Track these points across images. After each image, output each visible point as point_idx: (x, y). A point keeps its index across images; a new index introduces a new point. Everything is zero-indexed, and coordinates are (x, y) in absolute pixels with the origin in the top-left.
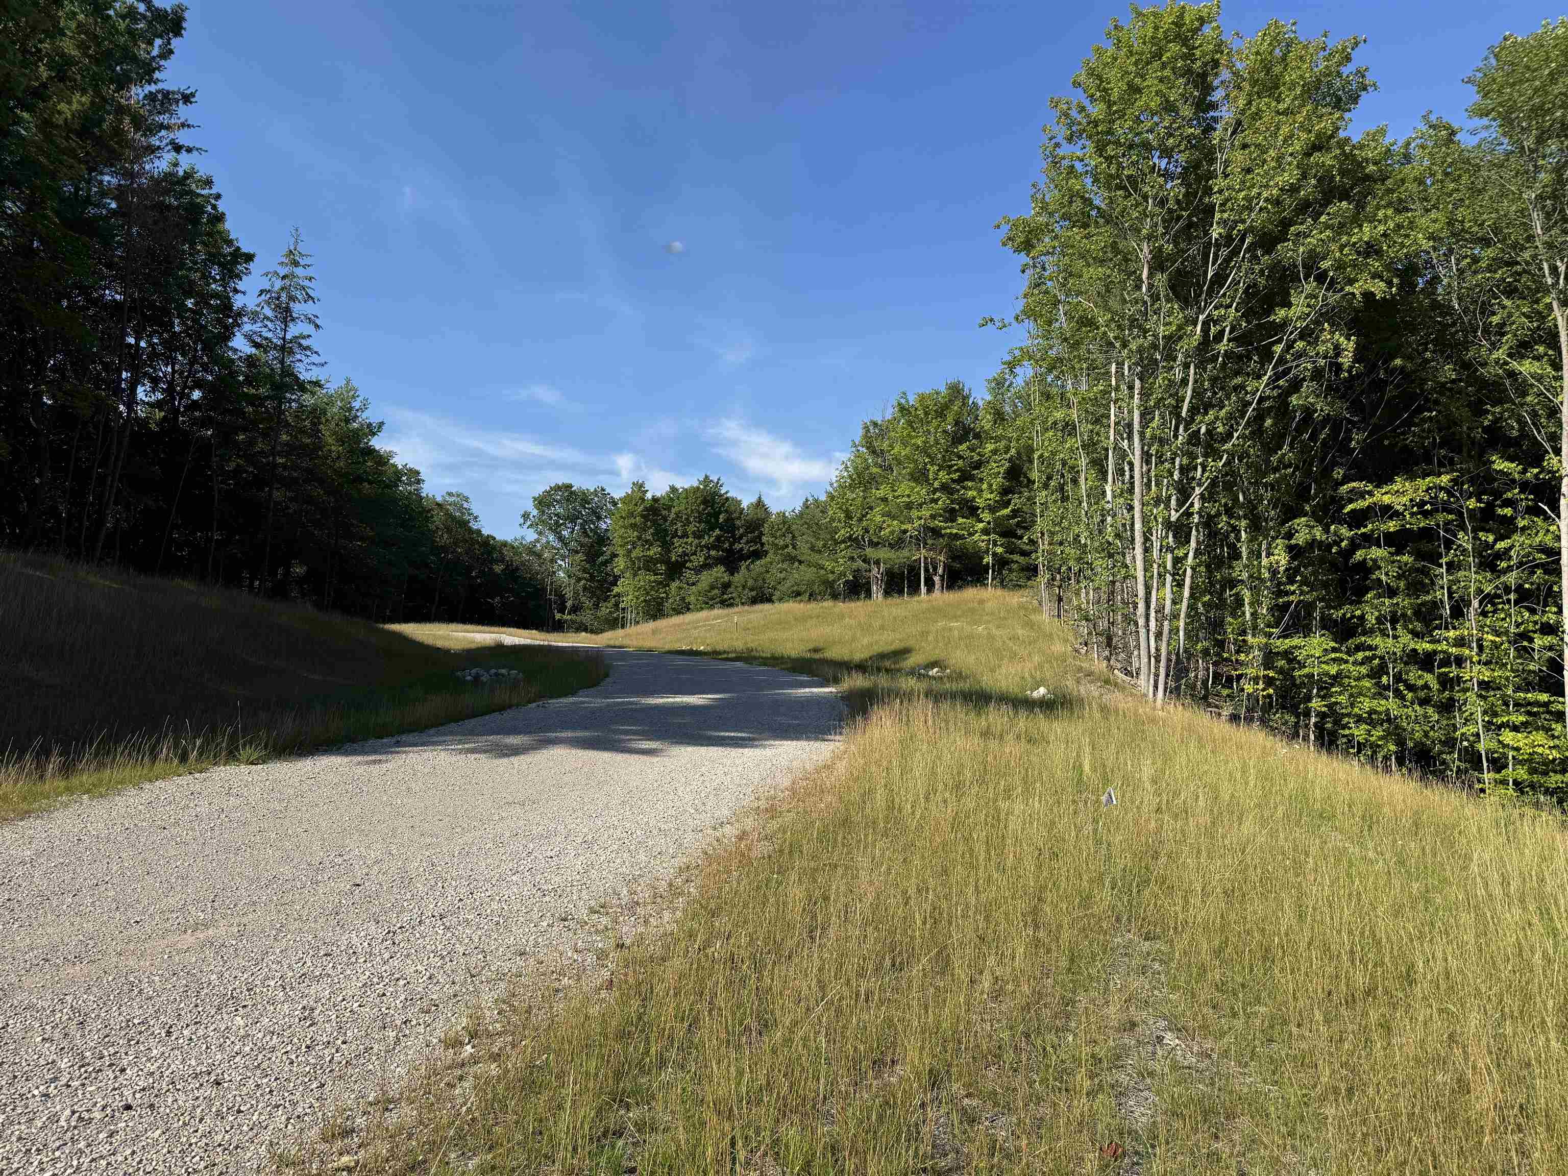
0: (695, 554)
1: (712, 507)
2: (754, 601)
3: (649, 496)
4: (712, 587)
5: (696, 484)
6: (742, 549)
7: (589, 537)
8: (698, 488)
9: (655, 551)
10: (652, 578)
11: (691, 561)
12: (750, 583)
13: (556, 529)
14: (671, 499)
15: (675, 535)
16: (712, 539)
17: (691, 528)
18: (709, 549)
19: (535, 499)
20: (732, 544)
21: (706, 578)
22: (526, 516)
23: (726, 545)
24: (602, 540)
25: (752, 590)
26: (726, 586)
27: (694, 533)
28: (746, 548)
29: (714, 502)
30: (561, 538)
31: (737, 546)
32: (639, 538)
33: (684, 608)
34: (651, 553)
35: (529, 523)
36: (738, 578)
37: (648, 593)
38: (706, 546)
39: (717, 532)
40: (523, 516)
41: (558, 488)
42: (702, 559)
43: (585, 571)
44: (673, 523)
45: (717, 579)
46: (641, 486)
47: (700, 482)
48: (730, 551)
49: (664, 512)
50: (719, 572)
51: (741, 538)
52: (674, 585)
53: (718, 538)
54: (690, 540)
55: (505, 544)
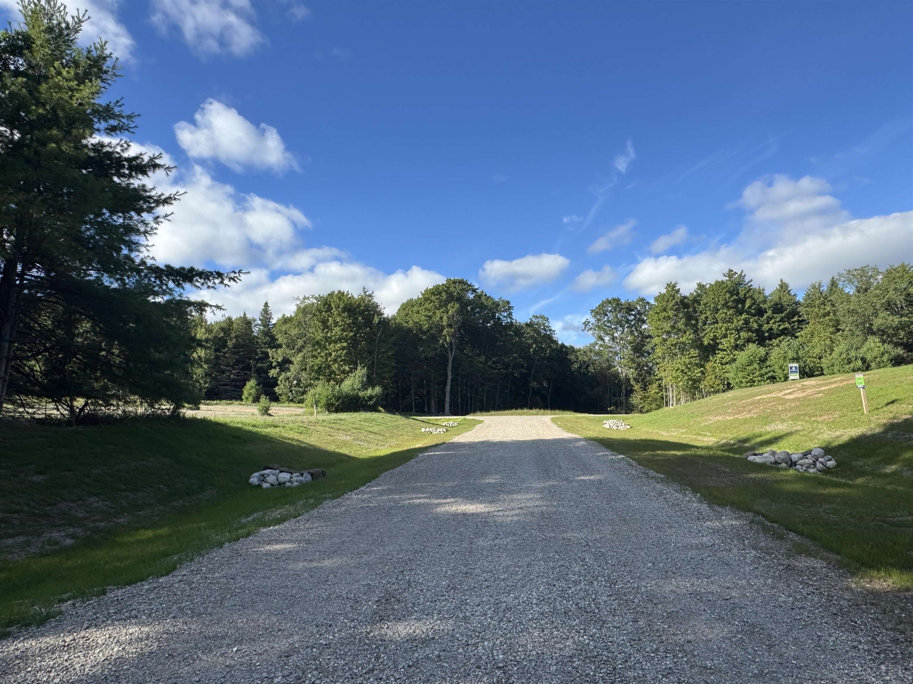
6: (771, 329)
32: (673, 327)
39: (744, 316)
54: (720, 325)
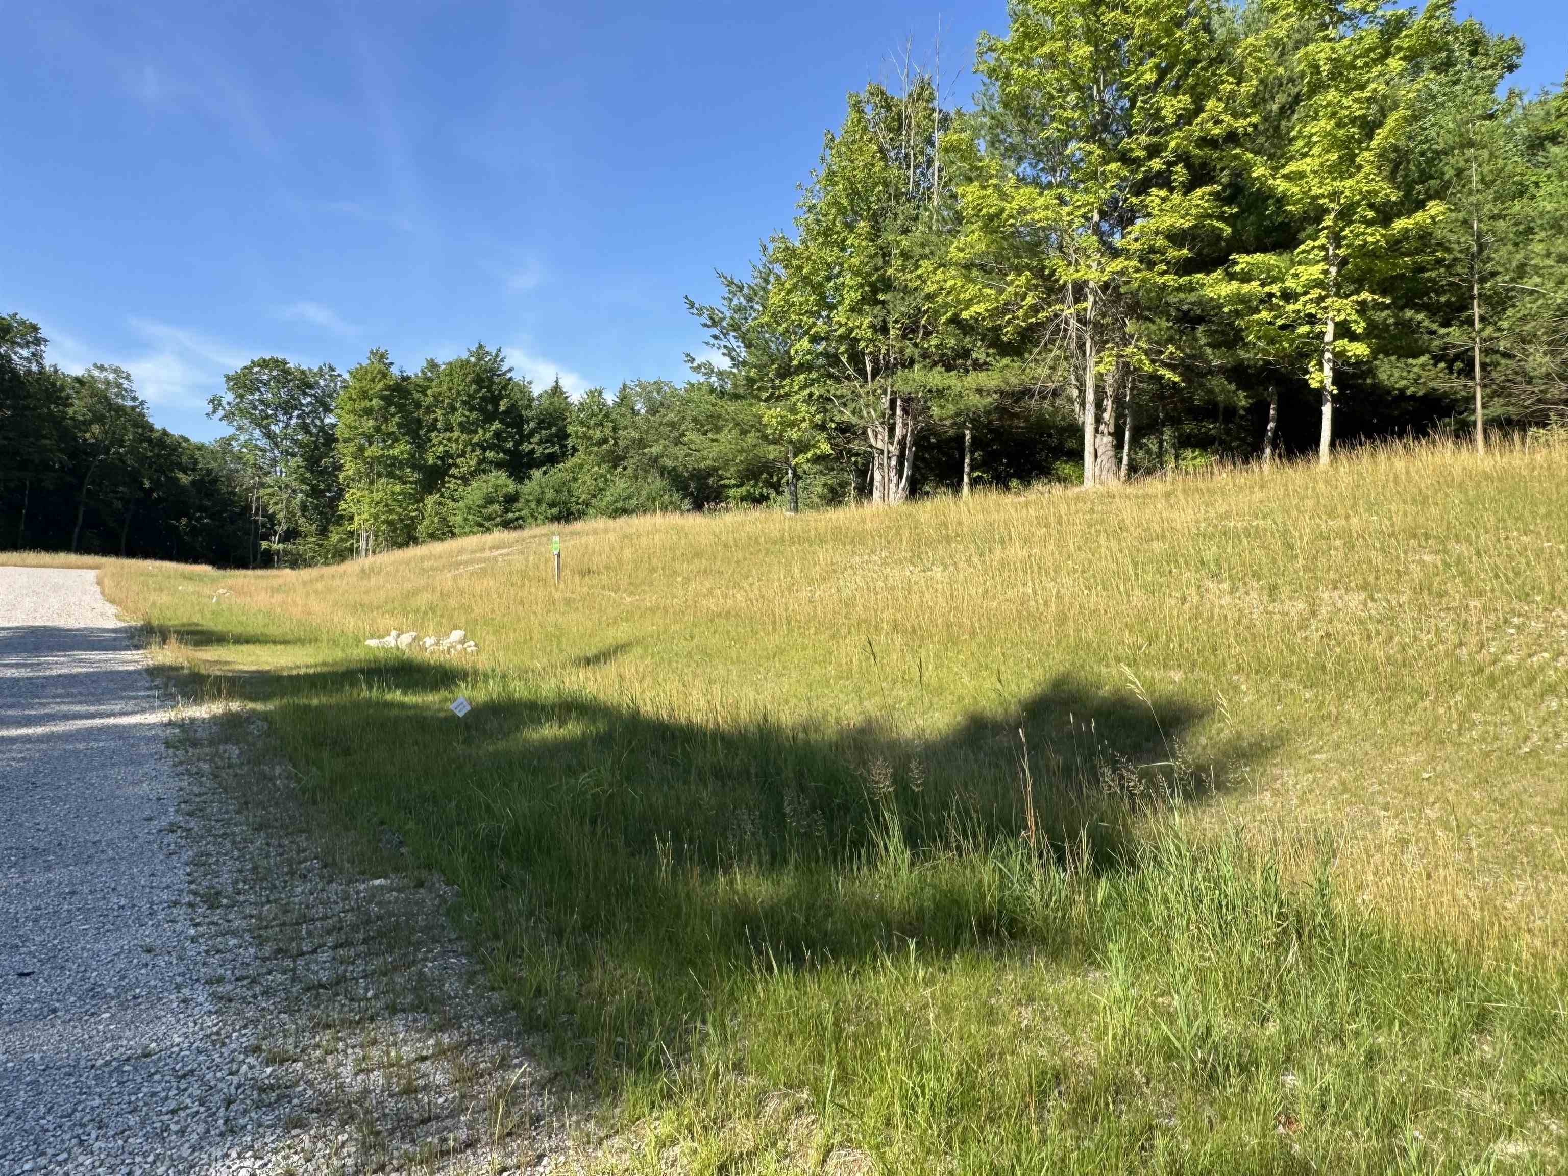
0: (463, 455)
1: (489, 388)
2: (557, 519)
3: (395, 371)
4: (490, 501)
5: (465, 356)
7: (311, 434)
8: (468, 362)
9: (402, 449)
10: (398, 488)
11: (457, 466)
12: (550, 495)
13: (262, 422)
14: (430, 380)
15: (433, 428)
16: (488, 435)
17: (457, 418)
18: (484, 449)
19: (228, 378)
20: (518, 444)
21: (476, 491)
22: (216, 402)
23: (510, 445)
24: (329, 439)
25: (552, 505)
26: (511, 499)
27: (461, 424)
28: (539, 450)
29: (492, 383)
30: (269, 435)
31: (526, 447)
33: (446, 531)
34: (395, 452)
35: (221, 413)
36: (529, 488)
37: (391, 511)
38: (479, 445)
40: (212, 401)
41: (264, 364)
42: (473, 463)
43: (304, 481)
44: (429, 410)
45: (496, 488)
46: (382, 357)
47: (472, 354)
48: (514, 454)
49: (416, 395)
50: (500, 479)
51: (531, 434)
52: (431, 500)
53: (497, 434)
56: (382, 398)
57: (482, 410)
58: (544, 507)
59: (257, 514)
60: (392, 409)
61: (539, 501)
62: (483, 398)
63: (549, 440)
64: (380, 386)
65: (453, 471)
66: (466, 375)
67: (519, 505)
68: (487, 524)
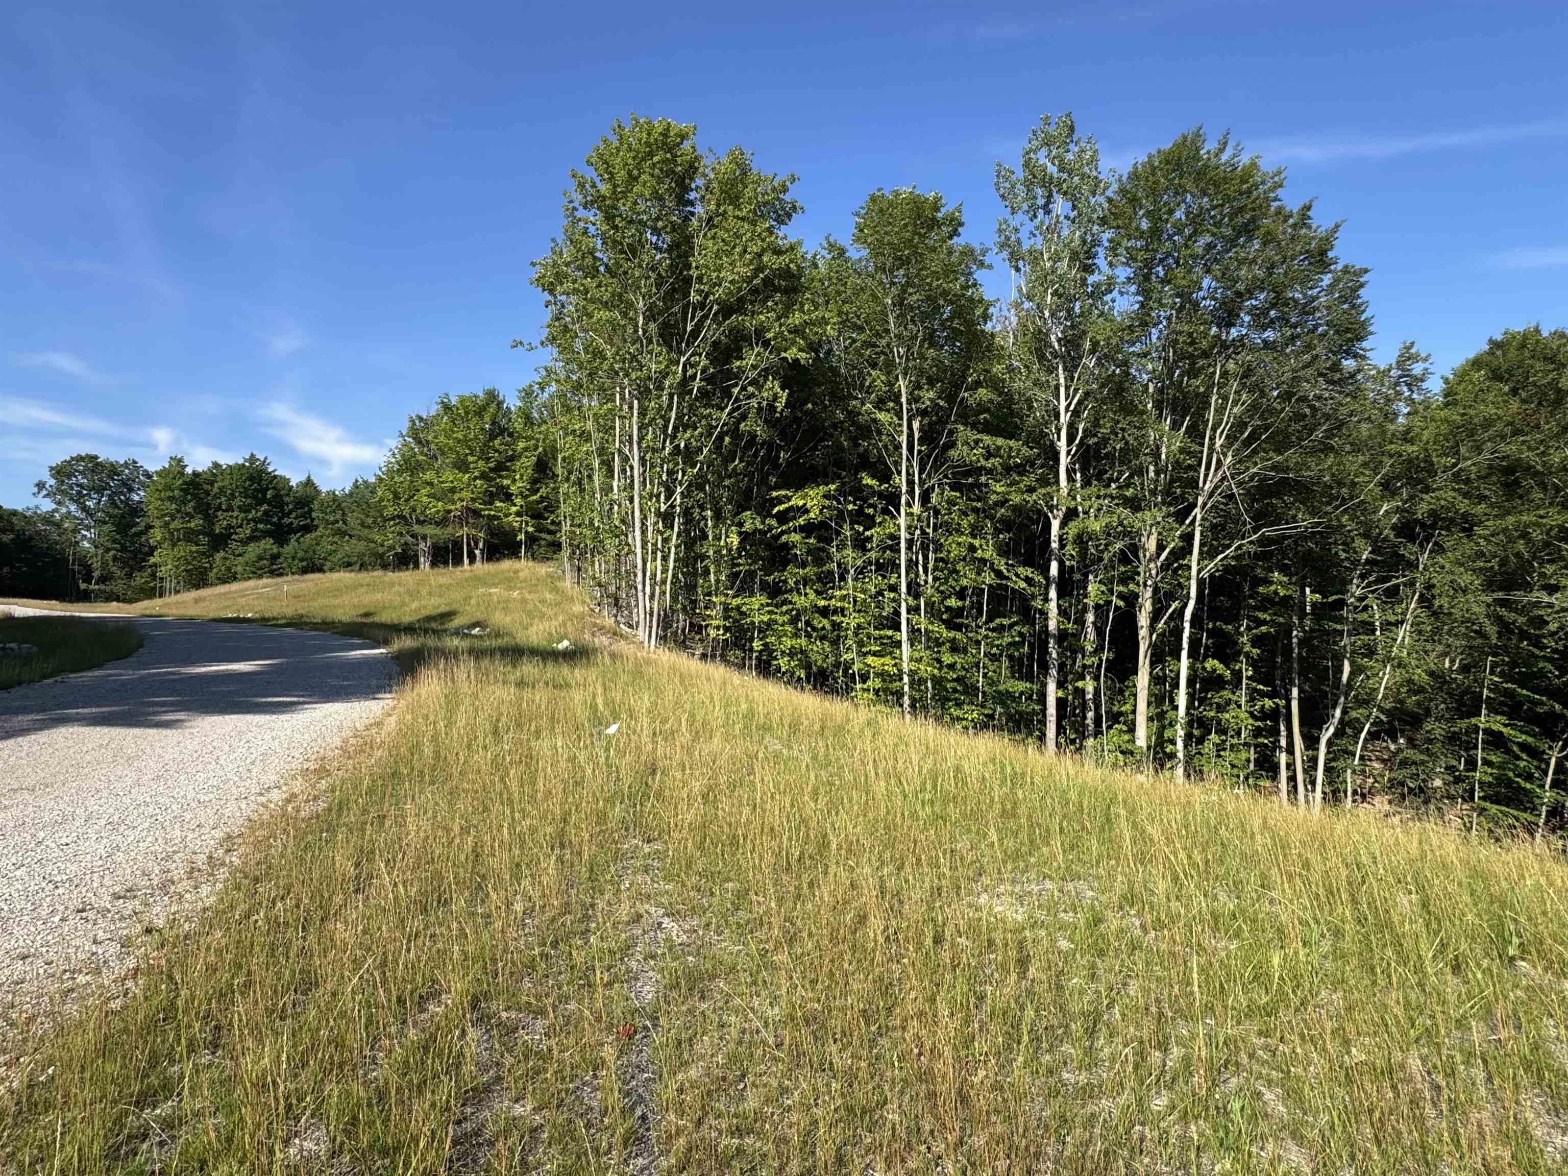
0: (241, 526)
1: (259, 484)
2: (305, 571)
3: (189, 470)
4: (260, 558)
5: (241, 462)
7: (119, 508)
8: (244, 465)
9: (196, 523)
10: (194, 548)
11: (236, 533)
12: (301, 554)
13: (78, 500)
14: (214, 475)
15: (219, 508)
16: (259, 514)
17: (237, 502)
18: (256, 523)
19: (52, 469)
20: (280, 519)
21: (253, 550)
22: (41, 485)
23: (275, 520)
24: (136, 511)
26: (275, 557)
27: (239, 507)
28: (296, 523)
29: (261, 479)
30: (84, 509)
31: (286, 521)
33: (230, 577)
34: (192, 525)
35: (44, 492)
36: (288, 549)
37: (189, 563)
38: (254, 520)
40: (37, 485)
41: (80, 459)
42: (248, 532)
43: (115, 541)
44: (216, 497)
45: (265, 550)
46: (180, 460)
47: (246, 460)
48: (279, 525)
49: (206, 487)
50: (267, 544)
51: (290, 512)
52: (219, 556)
53: (266, 513)
55: (14, 513)
56: (181, 490)
57: (254, 497)
58: (296, 561)
59: (73, 564)
60: (189, 497)
61: (293, 558)
62: (255, 490)
63: (304, 516)
64: (181, 481)
65: (234, 537)
66: (242, 475)
67: (280, 560)
68: (259, 572)
